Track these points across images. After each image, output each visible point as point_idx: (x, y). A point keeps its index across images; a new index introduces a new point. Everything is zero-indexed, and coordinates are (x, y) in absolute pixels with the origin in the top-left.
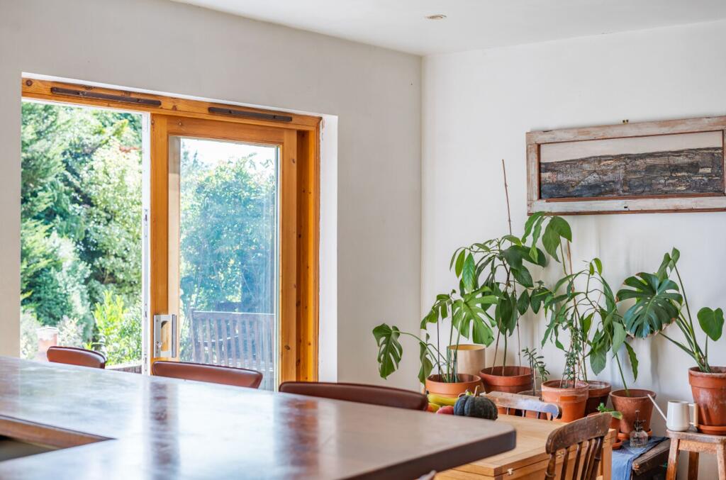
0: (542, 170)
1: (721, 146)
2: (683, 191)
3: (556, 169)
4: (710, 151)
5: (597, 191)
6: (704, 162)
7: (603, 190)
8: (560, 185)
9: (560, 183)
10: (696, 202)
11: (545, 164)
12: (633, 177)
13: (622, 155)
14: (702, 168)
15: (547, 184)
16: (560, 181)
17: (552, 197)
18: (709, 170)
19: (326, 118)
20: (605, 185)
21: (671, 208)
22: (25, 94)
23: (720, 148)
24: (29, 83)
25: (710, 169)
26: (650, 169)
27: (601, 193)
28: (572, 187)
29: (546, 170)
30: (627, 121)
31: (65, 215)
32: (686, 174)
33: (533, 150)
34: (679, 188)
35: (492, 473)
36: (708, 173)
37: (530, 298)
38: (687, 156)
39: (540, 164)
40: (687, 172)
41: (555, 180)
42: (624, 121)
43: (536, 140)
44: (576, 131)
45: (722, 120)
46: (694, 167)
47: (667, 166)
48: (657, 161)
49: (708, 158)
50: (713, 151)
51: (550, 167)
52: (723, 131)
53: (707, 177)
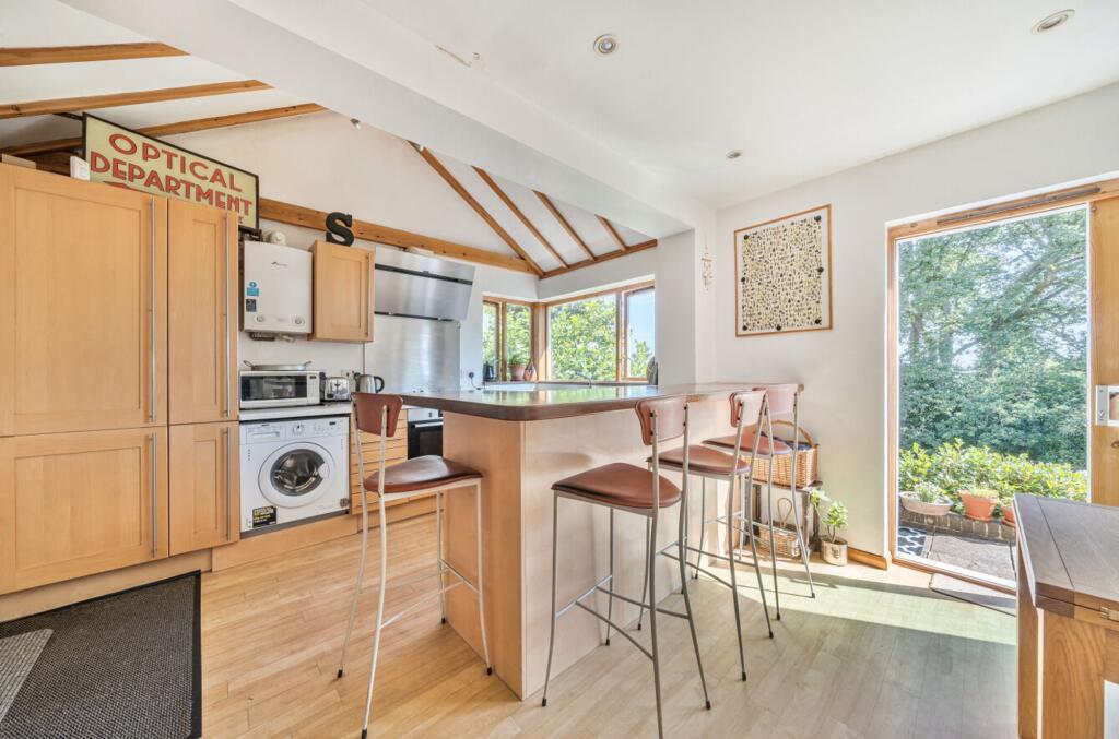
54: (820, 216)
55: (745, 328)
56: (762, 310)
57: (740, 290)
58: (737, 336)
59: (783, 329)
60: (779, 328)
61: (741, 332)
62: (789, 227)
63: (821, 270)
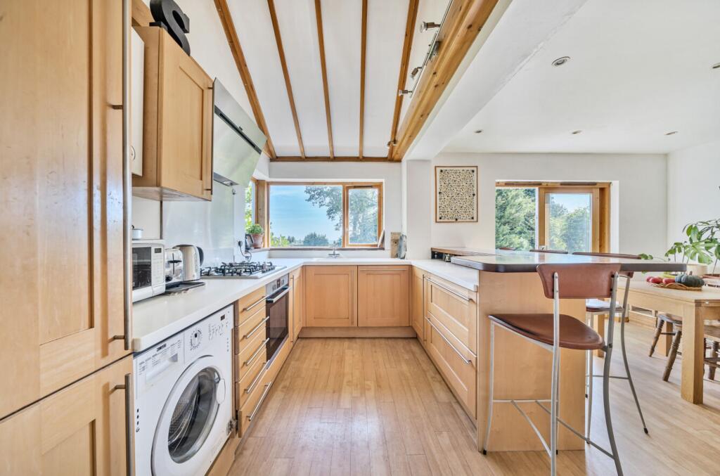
19: (613, 182)
22: (497, 186)
24: (498, 183)
31: (525, 233)
35: (694, 301)
54: (474, 170)
55: (440, 218)
56: (449, 210)
57: (438, 198)
58: (436, 222)
59: (459, 220)
60: (456, 220)
61: (438, 220)
62: (461, 172)
63: (474, 195)
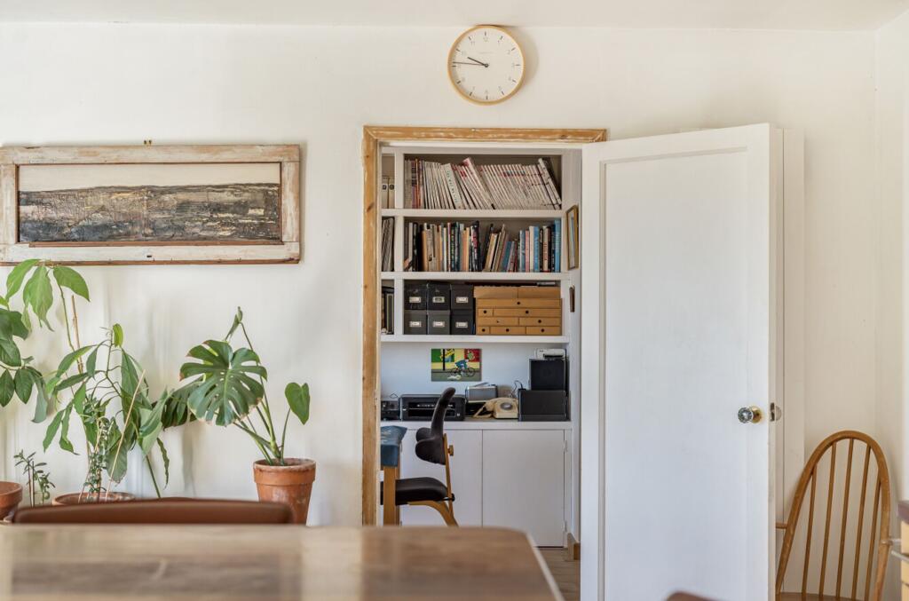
0: (21, 203)
1: (278, 182)
2: (228, 236)
3: (45, 201)
4: (263, 188)
5: (107, 233)
6: (254, 201)
7: (115, 233)
8: (49, 225)
9: (48, 221)
10: (246, 251)
11: (27, 193)
12: (158, 216)
13: (144, 187)
14: (252, 208)
15: (30, 222)
16: (51, 219)
17: (36, 240)
18: (261, 212)
20: (118, 226)
21: (212, 259)
23: (275, 185)
25: (263, 210)
26: (183, 207)
27: (111, 237)
28: (69, 227)
29: (28, 203)
30: (150, 142)
32: (231, 215)
33: (10, 172)
34: (222, 233)
36: (261, 216)
37: (14, 381)
38: (232, 192)
39: (18, 193)
40: (233, 213)
41: (42, 217)
42: (145, 142)
43: (15, 159)
44: (76, 150)
45: (280, 149)
46: (241, 207)
47: (207, 204)
48: (193, 197)
49: (260, 197)
50: (267, 188)
51: (34, 198)
52: (281, 163)
53: (258, 219)
